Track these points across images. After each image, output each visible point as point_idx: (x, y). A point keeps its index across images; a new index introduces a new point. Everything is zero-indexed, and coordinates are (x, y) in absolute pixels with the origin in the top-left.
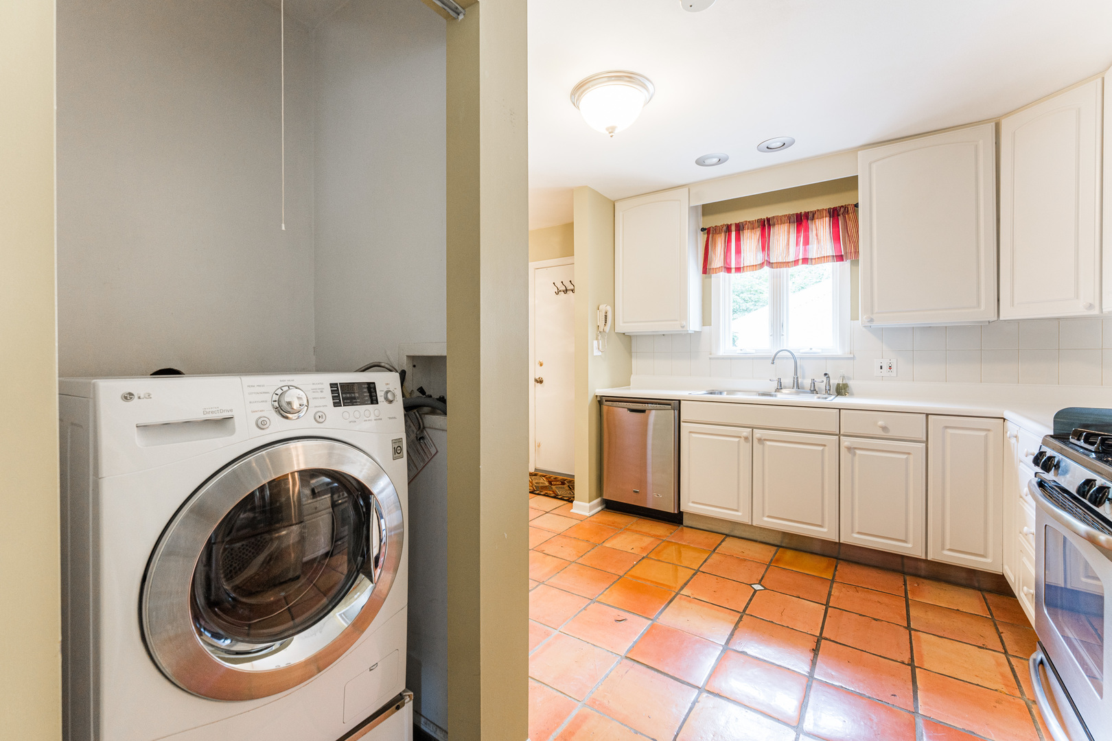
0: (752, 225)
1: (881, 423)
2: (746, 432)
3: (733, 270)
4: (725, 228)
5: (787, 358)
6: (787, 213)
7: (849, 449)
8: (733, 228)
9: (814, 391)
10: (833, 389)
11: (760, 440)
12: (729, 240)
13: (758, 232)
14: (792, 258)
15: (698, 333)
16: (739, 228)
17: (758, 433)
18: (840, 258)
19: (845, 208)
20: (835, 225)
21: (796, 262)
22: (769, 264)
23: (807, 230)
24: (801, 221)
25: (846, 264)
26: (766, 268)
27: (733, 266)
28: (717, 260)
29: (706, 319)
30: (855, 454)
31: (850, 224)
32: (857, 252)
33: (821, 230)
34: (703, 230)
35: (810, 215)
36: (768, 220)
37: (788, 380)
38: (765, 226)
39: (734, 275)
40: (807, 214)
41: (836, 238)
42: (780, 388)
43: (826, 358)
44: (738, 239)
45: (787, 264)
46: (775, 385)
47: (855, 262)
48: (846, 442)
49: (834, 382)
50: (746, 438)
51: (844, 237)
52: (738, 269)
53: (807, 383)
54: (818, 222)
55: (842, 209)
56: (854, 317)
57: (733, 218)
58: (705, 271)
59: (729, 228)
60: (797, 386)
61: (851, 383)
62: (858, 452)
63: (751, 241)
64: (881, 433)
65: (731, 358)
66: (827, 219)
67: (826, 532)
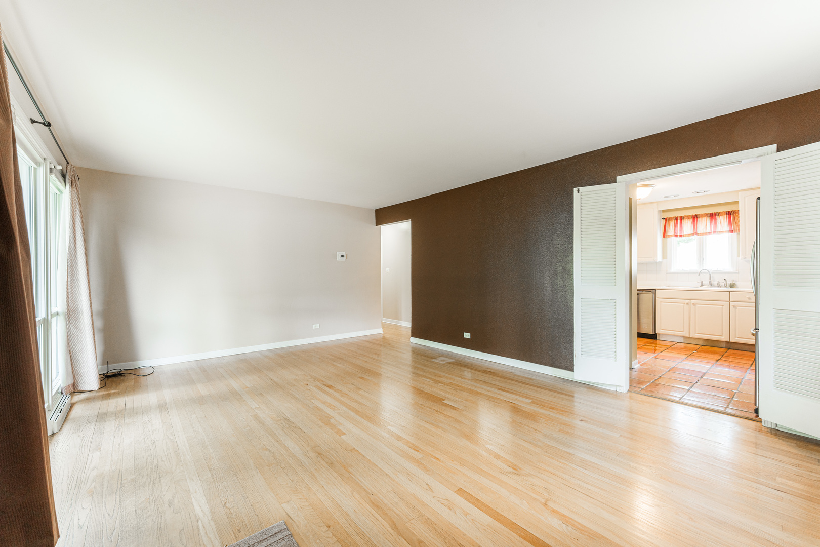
0: (688, 217)
1: (747, 296)
2: (687, 301)
3: (679, 236)
4: (674, 218)
5: (705, 273)
6: (706, 213)
7: (734, 306)
8: (679, 218)
9: (719, 286)
10: (728, 285)
11: (694, 304)
12: (677, 223)
13: (692, 220)
14: (708, 231)
15: (660, 263)
16: (681, 218)
17: (693, 302)
18: (732, 232)
19: (734, 212)
20: (730, 218)
21: (710, 233)
22: (697, 234)
23: (716, 219)
24: (713, 216)
25: (735, 234)
26: (695, 236)
27: (679, 234)
28: (670, 231)
29: (664, 256)
30: (736, 308)
31: (736, 218)
32: (739, 230)
33: (723, 221)
34: (663, 219)
35: (717, 214)
36: (696, 215)
37: (706, 282)
38: (695, 218)
39: (679, 238)
40: (715, 214)
41: (730, 222)
42: (702, 285)
43: (725, 273)
44: (681, 223)
45: (706, 234)
46: (700, 284)
47: (738, 234)
48: (732, 304)
49: (729, 283)
50: (687, 304)
51: (733, 224)
52: (681, 236)
53: (716, 283)
54: (721, 217)
55: (733, 212)
56: (738, 256)
57: (679, 214)
58: (664, 236)
59: (676, 218)
60: (711, 284)
61: (737, 283)
62: (738, 307)
63: (687, 226)
64: (748, 300)
65: (677, 273)
66: (726, 216)
67: (724, 338)
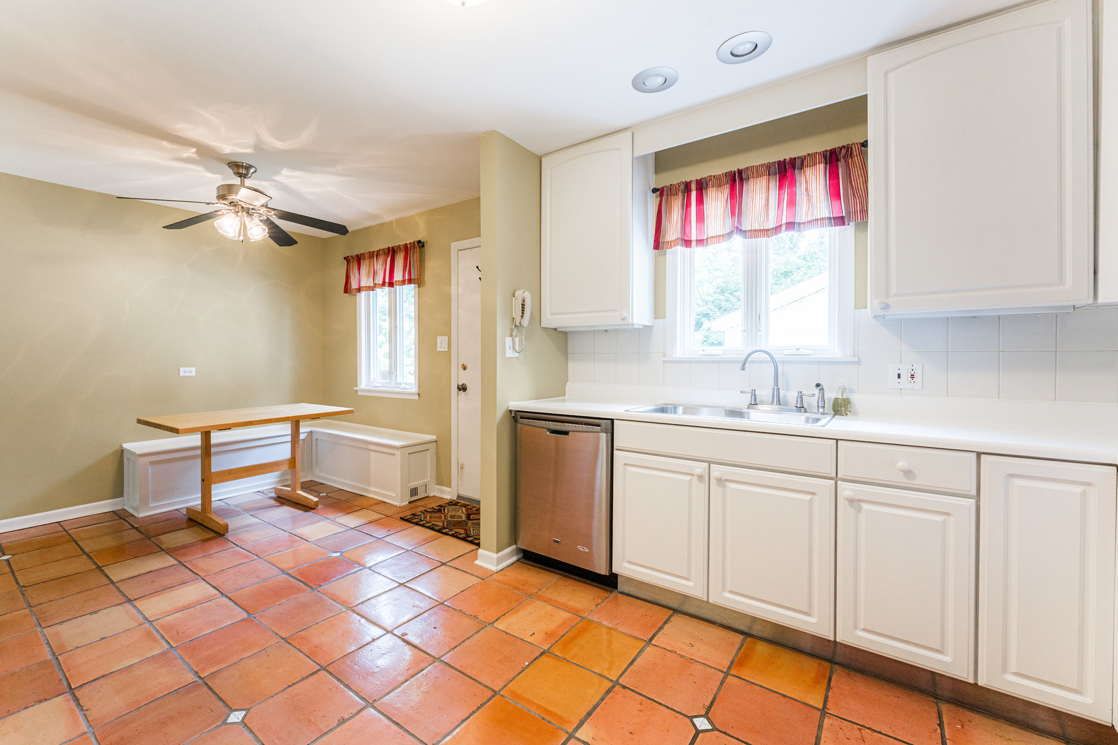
0: (717, 181)
1: (902, 464)
2: (700, 468)
3: (694, 244)
4: (682, 186)
5: (761, 362)
6: (766, 162)
7: (851, 501)
8: (693, 186)
9: (801, 408)
10: (829, 406)
11: (719, 481)
12: (688, 205)
13: (726, 191)
14: (772, 224)
15: (648, 329)
16: (702, 186)
17: (717, 471)
18: (840, 221)
19: (848, 149)
20: (833, 175)
21: (777, 229)
22: (740, 231)
23: (793, 183)
24: (786, 172)
25: (849, 230)
26: (737, 239)
27: (694, 238)
28: (672, 231)
29: (659, 309)
30: (859, 509)
31: (856, 172)
32: (864, 211)
33: (814, 182)
34: (654, 191)
35: (798, 163)
36: (740, 172)
37: (765, 393)
38: (736, 181)
39: (696, 250)
40: (793, 161)
41: (835, 193)
42: (754, 404)
43: (820, 362)
44: (700, 201)
45: (766, 232)
46: (747, 398)
47: (862, 224)
48: (846, 490)
49: (830, 395)
50: (700, 477)
51: (846, 191)
52: (700, 242)
53: (791, 396)
54: (809, 172)
55: (843, 151)
56: (860, 304)
57: (693, 174)
58: (657, 245)
59: (687, 186)
60: (778, 400)
61: (855, 398)
62: (865, 506)
63: (717, 202)
64: (901, 479)
65: (690, 362)
66: (822, 166)
67: (814, 623)
